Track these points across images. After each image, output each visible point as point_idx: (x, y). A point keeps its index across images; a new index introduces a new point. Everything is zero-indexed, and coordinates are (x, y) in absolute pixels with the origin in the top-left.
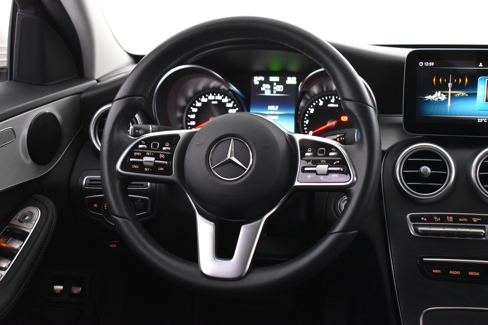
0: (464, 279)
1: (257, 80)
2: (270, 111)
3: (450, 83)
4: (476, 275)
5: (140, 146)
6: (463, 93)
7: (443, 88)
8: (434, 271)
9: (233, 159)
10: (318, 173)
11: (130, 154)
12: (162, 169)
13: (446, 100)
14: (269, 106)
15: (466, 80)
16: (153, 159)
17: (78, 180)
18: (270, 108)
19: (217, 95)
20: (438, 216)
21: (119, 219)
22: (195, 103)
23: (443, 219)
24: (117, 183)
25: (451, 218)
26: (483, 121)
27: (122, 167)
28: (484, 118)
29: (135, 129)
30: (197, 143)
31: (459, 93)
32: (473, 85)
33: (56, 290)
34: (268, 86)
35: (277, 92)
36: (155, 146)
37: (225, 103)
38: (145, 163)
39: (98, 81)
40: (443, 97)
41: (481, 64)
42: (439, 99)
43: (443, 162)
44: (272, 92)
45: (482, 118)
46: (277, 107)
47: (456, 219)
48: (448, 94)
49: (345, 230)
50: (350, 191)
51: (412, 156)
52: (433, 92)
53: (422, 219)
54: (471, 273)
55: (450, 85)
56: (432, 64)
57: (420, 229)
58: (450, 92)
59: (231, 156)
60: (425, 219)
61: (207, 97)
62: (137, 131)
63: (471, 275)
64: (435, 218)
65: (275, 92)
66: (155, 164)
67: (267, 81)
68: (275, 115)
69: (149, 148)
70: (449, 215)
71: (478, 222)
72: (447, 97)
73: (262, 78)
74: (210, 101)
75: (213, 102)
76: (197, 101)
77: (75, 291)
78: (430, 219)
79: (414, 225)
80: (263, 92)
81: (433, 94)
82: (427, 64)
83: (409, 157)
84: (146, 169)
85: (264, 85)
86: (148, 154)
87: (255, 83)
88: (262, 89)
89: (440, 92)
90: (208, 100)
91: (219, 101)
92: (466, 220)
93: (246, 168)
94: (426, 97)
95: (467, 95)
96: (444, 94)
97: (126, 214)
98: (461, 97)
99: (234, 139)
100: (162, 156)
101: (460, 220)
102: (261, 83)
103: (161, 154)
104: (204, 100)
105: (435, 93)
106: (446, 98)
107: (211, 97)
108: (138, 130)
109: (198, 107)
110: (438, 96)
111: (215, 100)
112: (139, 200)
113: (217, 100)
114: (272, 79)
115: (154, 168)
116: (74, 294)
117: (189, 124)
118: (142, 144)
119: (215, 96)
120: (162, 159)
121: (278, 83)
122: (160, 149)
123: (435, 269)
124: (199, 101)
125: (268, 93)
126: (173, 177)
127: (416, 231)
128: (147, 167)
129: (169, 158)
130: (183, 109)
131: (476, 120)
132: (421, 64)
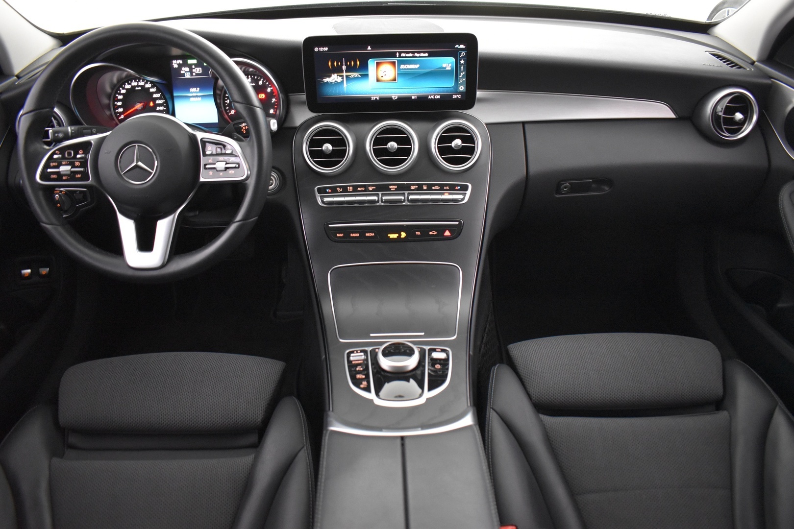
0: (363, 240)
1: (175, 64)
2: (192, 92)
3: (344, 66)
4: (371, 236)
5: (55, 156)
6: (356, 74)
7: (338, 70)
8: (338, 235)
9: (140, 164)
10: (218, 169)
11: (47, 166)
12: (79, 176)
13: (342, 82)
14: (191, 89)
15: (358, 63)
16: (68, 168)
17: (15, 180)
18: (192, 90)
19: (139, 81)
20: (340, 187)
21: (48, 226)
22: (120, 91)
23: (345, 189)
24: (41, 193)
25: (351, 188)
26: (376, 99)
27: (42, 178)
28: (377, 96)
29: (54, 133)
30: (106, 151)
31: (353, 75)
32: (364, 66)
33: (24, 275)
34: (187, 69)
35: (197, 75)
36: (69, 154)
37: (149, 89)
38: (62, 173)
39: (18, 77)
40: (339, 79)
41: (369, 47)
42: (336, 81)
43: (343, 139)
44: (192, 75)
45: (375, 96)
46: (198, 89)
47: (355, 189)
48: (343, 76)
49: (245, 218)
50: (246, 184)
51: (317, 134)
52: (330, 74)
53: (328, 190)
54: (367, 235)
55: (344, 68)
56: (326, 49)
57: (326, 200)
58: (345, 74)
59: (137, 162)
60: (330, 191)
61: (130, 84)
62: (56, 135)
63: (368, 236)
64: (338, 189)
65: (194, 74)
66: (72, 172)
67: (185, 64)
68: (197, 96)
69: (64, 158)
70: (350, 186)
71: (373, 190)
72: (343, 78)
73: (180, 62)
74: (133, 87)
75: (137, 88)
76: (121, 89)
77: (43, 272)
78: (334, 190)
79: (320, 196)
80: (183, 75)
81: (330, 76)
82: (321, 49)
83: (314, 136)
84: (64, 178)
85: (183, 69)
86: (64, 163)
87: (175, 67)
88: (182, 72)
89: (336, 75)
90: (132, 86)
91: (143, 87)
92: (363, 189)
93: (151, 171)
94: (324, 80)
95: (360, 76)
96: (340, 76)
97: (54, 220)
98: (355, 78)
99: (138, 146)
100: (77, 164)
101: (359, 189)
102: (180, 66)
103: (77, 162)
104: (128, 87)
105: (331, 76)
106: (342, 80)
107: (134, 84)
108: (58, 134)
109: (123, 94)
110: (334, 78)
111: (138, 86)
112: (77, 192)
113: (140, 86)
114: (190, 62)
115: (72, 176)
116: (43, 275)
117: (117, 111)
118: (56, 154)
119: (138, 82)
120: (77, 167)
121: (197, 66)
122: (75, 157)
123: (339, 233)
124: (124, 88)
125: (188, 76)
126: (91, 181)
127: (323, 202)
128: (65, 175)
129: (84, 164)
130: (109, 96)
131: (370, 99)
132: (316, 49)
